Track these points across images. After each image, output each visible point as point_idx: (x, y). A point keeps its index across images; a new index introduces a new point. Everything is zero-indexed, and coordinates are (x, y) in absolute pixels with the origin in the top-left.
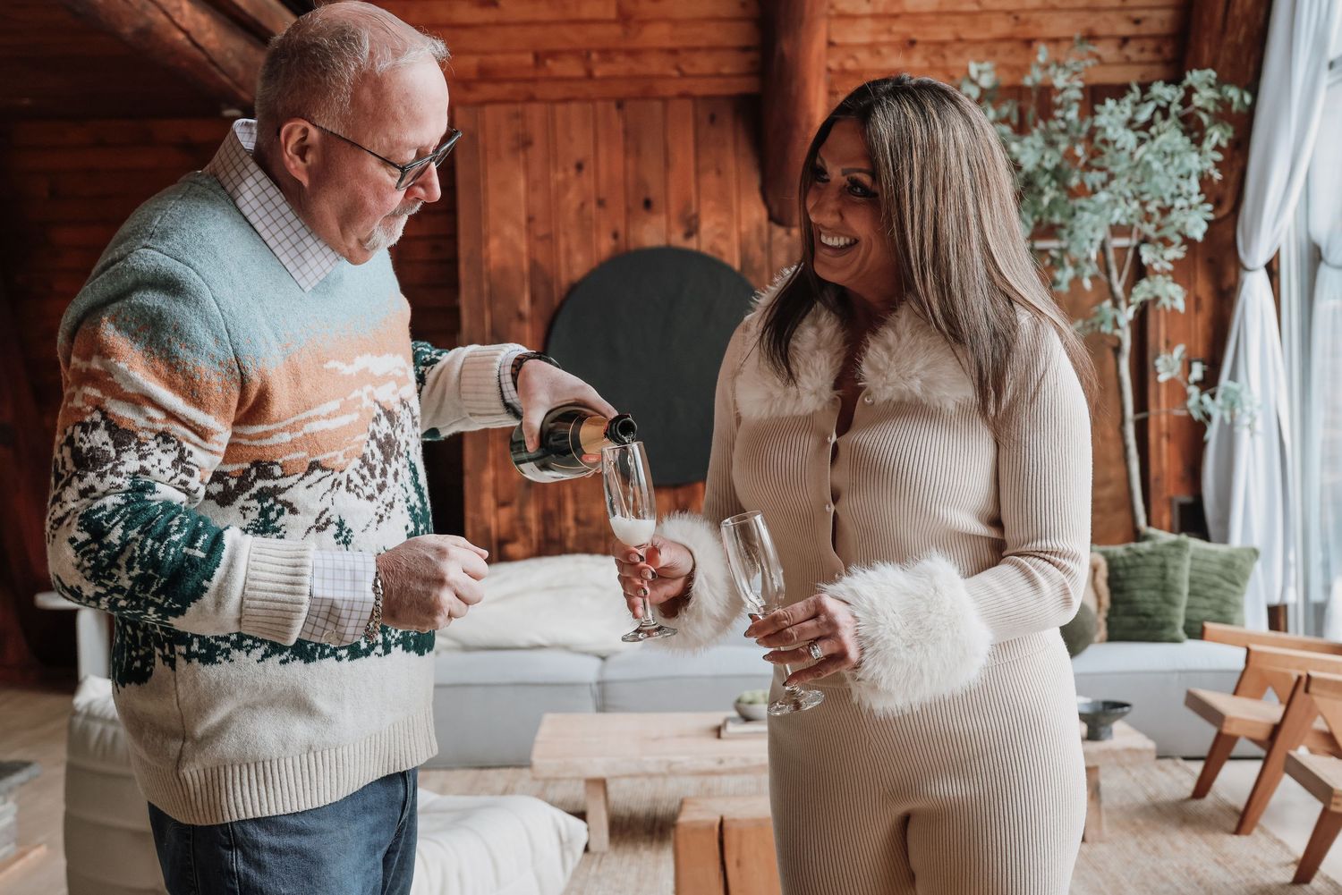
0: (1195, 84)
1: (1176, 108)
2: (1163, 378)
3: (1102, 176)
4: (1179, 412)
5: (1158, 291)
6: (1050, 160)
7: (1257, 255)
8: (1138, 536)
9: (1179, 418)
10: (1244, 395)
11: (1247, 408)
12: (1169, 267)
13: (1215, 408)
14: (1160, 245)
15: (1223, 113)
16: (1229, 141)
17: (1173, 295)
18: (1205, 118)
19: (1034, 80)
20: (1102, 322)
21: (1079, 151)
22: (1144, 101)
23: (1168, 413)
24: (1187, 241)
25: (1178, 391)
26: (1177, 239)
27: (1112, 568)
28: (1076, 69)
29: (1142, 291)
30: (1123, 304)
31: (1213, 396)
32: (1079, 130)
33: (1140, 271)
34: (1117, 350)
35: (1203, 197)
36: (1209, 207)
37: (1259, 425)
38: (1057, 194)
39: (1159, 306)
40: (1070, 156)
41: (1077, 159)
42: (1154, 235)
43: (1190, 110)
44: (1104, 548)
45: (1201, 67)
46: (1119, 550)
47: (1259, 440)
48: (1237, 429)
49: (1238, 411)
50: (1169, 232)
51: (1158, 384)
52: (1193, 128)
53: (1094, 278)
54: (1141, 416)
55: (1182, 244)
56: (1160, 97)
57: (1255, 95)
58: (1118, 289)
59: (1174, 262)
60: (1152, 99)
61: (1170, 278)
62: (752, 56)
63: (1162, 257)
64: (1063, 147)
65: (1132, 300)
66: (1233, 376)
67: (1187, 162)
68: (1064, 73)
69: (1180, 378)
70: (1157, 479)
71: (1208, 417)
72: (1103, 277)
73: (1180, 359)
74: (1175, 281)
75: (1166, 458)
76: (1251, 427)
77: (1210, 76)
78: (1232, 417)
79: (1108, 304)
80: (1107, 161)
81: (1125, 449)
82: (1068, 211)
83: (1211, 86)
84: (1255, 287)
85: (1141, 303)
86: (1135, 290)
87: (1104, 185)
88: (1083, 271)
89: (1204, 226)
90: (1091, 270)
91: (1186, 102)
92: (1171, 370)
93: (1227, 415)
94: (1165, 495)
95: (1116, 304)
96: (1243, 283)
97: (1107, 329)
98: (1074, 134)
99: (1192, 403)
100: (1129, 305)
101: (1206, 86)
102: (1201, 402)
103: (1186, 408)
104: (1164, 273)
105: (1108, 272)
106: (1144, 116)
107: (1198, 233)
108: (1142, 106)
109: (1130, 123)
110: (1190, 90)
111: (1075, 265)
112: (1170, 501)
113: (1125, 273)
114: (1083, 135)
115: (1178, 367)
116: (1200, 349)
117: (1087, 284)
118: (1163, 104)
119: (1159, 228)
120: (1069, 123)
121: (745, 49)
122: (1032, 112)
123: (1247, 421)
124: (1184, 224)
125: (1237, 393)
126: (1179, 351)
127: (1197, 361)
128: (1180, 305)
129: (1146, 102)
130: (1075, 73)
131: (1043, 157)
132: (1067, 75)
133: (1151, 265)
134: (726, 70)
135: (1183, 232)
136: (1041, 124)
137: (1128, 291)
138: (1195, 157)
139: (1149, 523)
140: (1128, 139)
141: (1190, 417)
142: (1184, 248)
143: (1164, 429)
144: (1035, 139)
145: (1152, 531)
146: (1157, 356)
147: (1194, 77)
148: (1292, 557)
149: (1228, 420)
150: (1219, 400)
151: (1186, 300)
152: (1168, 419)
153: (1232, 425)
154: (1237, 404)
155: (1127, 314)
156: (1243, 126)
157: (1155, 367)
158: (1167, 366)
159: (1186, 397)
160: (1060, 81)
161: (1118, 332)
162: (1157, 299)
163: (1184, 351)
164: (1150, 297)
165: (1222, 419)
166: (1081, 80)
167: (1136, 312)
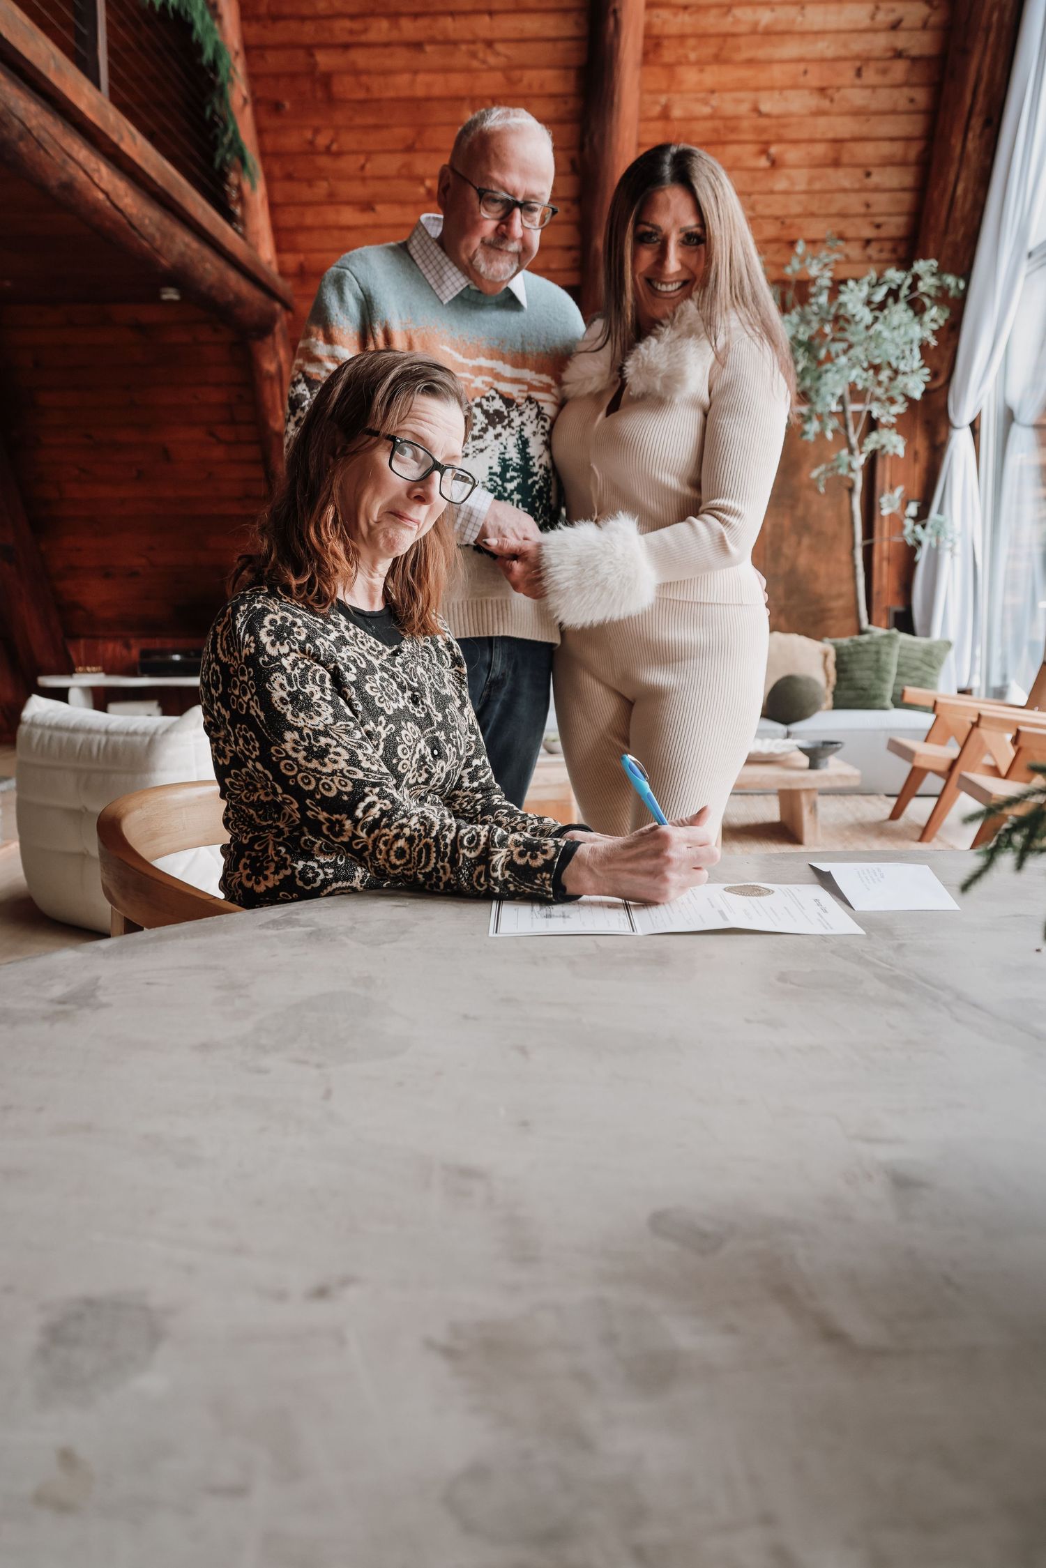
0: (920, 272)
1: (904, 291)
2: (886, 512)
3: (843, 345)
4: (897, 539)
5: (884, 441)
6: (803, 334)
7: (962, 415)
8: (861, 632)
9: (898, 544)
10: (947, 525)
11: (950, 536)
12: (893, 420)
13: (926, 537)
14: (887, 404)
15: (942, 297)
16: (946, 320)
17: (894, 443)
18: (927, 302)
19: (794, 271)
20: (839, 467)
21: (828, 329)
22: (878, 284)
23: (889, 540)
24: (909, 399)
25: (897, 522)
26: (901, 399)
27: (839, 655)
28: (826, 260)
29: (872, 442)
30: (857, 452)
31: (924, 527)
32: (828, 313)
33: (872, 425)
34: (851, 490)
35: (922, 363)
36: (927, 371)
37: (958, 549)
38: (809, 364)
39: (884, 451)
40: (821, 334)
41: (826, 335)
42: (884, 397)
43: (915, 295)
44: (833, 640)
45: (925, 258)
46: (845, 641)
47: (958, 560)
48: (941, 552)
49: (942, 539)
50: (895, 393)
51: (882, 517)
52: (917, 307)
53: (835, 431)
54: (867, 542)
55: (903, 403)
56: (892, 281)
57: (967, 279)
58: (854, 440)
59: (897, 416)
60: (884, 283)
61: (894, 431)
62: (574, 254)
63: (888, 413)
64: (815, 325)
65: (864, 449)
66: (940, 511)
67: (910, 332)
68: (818, 264)
69: (899, 512)
70: (879, 593)
71: (919, 543)
72: (842, 430)
73: (900, 497)
74: (898, 433)
75: (886, 577)
76: (952, 550)
77: (932, 266)
78: (938, 541)
79: (845, 452)
80: (847, 335)
81: (855, 567)
82: (816, 374)
83: (933, 274)
84: (960, 441)
85: (871, 452)
86: (867, 441)
87: (845, 352)
88: (827, 424)
89: (922, 387)
90: (833, 423)
91: (913, 287)
92: (891, 506)
93: (934, 541)
94: (884, 606)
95: (851, 452)
96: (951, 438)
97: (843, 471)
98: (824, 315)
99: (907, 531)
100: (861, 453)
101: (929, 274)
102: (914, 532)
103: (902, 536)
104: (890, 426)
105: (846, 427)
106: (879, 296)
107: (917, 395)
108: (877, 289)
109: (869, 303)
110: (917, 278)
111: (820, 418)
112: (887, 610)
113: (860, 429)
114: (831, 317)
115: (897, 504)
116: (916, 491)
117: (829, 435)
118: (894, 286)
119: (887, 390)
120: (820, 307)
121: (569, 248)
122: (790, 295)
123: (948, 545)
124: (906, 385)
125: (941, 524)
126: (899, 491)
127: (913, 501)
128: (901, 451)
129: (881, 284)
130: (826, 265)
131: (797, 332)
132: (820, 266)
133: (878, 419)
134: (553, 266)
135: (905, 392)
136: (798, 308)
137: (861, 442)
138: (917, 328)
139: (870, 622)
140: (866, 315)
141: (905, 543)
142: (906, 405)
143: (885, 554)
144: (794, 317)
145: (872, 628)
146: (882, 495)
147: (921, 266)
148: (978, 652)
149: (934, 545)
150: (928, 530)
151: (906, 448)
152: (889, 546)
153: (937, 548)
154: (942, 532)
155: (860, 460)
156: (956, 306)
157: (880, 504)
158: (888, 503)
159: (903, 527)
160: (814, 271)
161: (852, 475)
162: (883, 447)
163: (903, 492)
164: (878, 447)
165: (930, 545)
166: (831, 270)
167: (866, 459)
